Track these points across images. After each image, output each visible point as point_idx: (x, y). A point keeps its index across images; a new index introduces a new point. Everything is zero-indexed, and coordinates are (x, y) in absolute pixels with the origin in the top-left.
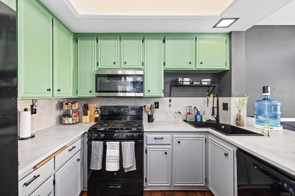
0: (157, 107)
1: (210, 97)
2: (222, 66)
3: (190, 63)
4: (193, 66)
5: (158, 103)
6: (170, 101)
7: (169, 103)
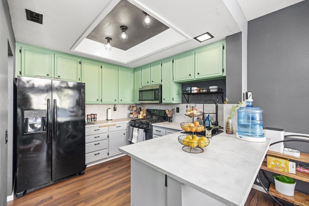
0: (178, 111)
1: (224, 103)
2: (219, 73)
3: (190, 75)
4: (193, 77)
5: (178, 108)
6: (187, 106)
7: (186, 109)
